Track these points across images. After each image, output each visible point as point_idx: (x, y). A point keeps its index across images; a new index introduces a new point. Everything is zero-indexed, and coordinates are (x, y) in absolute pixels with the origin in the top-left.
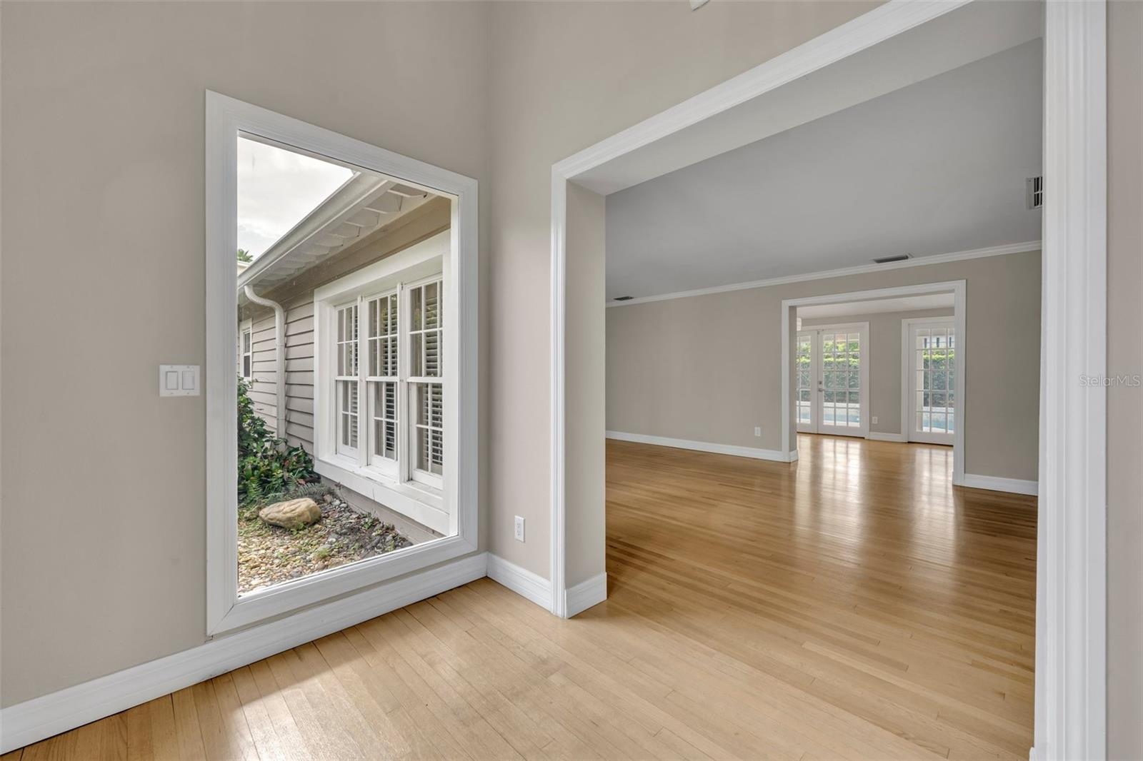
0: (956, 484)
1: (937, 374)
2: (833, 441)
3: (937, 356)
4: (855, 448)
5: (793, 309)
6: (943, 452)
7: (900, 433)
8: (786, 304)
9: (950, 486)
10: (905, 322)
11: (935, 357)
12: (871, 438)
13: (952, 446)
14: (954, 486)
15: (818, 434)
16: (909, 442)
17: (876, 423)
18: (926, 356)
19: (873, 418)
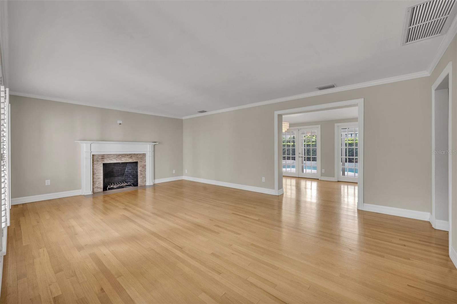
0: (359, 209)
1: (351, 149)
2: (305, 181)
3: (351, 142)
4: (315, 184)
5: (280, 116)
6: (353, 187)
7: (334, 177)
8: (276, 113)
9: (356, 210)
10: (336, 125)
11: (350, 142)
12: (322, 180)
13: (357, 183)
14: (358, 210)
15: (299, 177)
16: (338, 181)
17: (324, 172)
18: (346, 142)
19: (323, 170)
